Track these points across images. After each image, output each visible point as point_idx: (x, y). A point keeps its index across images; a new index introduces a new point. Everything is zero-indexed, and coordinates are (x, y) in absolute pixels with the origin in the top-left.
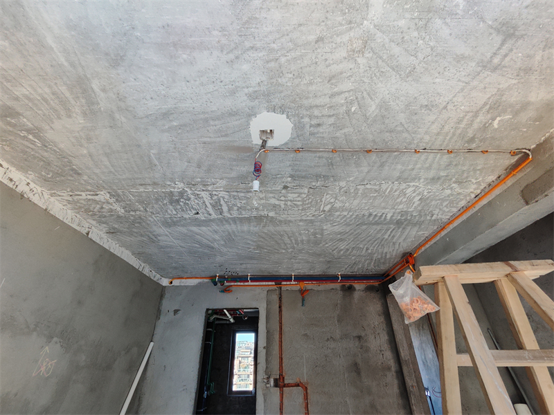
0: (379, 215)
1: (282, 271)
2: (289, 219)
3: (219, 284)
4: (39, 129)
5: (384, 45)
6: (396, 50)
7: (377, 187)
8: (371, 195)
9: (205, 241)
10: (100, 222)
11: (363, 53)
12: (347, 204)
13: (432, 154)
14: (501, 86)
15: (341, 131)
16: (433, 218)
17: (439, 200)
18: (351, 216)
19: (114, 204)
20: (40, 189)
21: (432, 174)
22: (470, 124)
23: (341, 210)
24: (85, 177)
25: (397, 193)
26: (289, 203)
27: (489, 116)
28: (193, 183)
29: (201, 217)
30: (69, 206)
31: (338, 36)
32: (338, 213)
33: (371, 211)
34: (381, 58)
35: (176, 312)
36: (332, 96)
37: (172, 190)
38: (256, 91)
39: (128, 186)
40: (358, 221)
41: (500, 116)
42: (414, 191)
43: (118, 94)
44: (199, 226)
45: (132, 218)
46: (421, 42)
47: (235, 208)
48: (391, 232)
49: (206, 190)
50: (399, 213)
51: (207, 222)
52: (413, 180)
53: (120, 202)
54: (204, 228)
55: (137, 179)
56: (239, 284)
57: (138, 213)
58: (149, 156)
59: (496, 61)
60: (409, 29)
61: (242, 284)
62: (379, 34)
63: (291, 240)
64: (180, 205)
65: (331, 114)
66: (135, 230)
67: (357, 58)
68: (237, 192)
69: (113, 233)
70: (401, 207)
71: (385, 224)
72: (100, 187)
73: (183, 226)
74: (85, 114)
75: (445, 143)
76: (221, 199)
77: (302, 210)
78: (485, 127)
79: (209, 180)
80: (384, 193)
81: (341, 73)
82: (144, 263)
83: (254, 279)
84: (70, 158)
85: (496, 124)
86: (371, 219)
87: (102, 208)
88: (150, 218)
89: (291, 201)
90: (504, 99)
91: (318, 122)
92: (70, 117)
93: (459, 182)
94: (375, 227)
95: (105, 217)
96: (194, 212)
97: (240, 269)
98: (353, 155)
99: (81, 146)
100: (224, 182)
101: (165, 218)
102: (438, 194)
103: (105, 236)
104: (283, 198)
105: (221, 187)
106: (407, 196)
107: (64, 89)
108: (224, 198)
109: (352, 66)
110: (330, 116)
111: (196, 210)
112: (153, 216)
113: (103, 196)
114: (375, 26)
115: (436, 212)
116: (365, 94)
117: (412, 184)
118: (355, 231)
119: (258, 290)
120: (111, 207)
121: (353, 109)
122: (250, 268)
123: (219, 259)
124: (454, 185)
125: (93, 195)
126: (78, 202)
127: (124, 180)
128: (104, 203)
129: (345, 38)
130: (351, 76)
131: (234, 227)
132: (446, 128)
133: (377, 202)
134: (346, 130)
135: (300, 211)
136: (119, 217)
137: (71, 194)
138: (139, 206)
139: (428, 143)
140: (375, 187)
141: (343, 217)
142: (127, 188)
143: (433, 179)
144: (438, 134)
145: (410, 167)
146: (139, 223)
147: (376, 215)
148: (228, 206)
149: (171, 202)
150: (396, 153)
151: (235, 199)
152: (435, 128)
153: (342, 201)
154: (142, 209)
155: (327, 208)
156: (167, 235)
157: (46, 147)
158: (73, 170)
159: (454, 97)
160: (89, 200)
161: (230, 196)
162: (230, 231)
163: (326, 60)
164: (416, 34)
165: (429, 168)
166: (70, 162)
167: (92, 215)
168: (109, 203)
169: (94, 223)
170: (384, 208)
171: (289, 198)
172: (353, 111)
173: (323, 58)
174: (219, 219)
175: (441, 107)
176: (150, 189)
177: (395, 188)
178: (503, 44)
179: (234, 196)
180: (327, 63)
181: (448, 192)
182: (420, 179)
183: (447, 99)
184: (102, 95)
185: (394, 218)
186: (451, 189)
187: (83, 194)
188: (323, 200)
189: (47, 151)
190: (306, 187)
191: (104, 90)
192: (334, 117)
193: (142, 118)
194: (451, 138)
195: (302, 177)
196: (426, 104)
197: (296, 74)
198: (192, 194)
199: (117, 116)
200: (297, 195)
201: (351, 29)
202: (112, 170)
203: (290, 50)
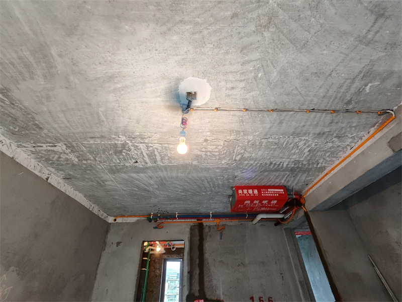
0: (278, 163)
1: (203, 210)
2: (208, 167)
3: (153, 221)
4: (8, 90)
5: (284, 21)
6: (294, 25)
7: (277, 141)
8: (272, 147)
9: (142, 185)
10: (58, 170)
11: (268, 28)
12: (253, 155)
13: (319, 113)
14: (373, 58)
15: (250, 94)
16: (319, 166)
17: (324, 151)
18: (257, 164)
19: (69, 154)
20: (8, 141)
21: (318, 130)
22: (349, 89)
23: (249, 159)
24: (46, 131)
25: (292, 145)
26: (209, 154)
27: (363, 82)
28: (133, 136)
29: (139, 165)
30: (32, 155)
31: (249, 13)
32: (246, 162)
33: (271, 160)
34: (282, 32)
35: (118, 244)
36: (244, 64)
37: (116, 142)
38: (184, 59)
39: (81, 139)
40: (262, 169)
41: (371, 82)
42: (305, 144)
43: (72, 59)
44: (138, 172)
45: (84, 166)
46: (313, 19)
47: (167, 158)
48: (287, 177)
49: (144, 143)
50: (293, 162)
51: (144, 170)
52: (305, 134)
53: (74, 152)
54: (142, 175)
55: (88, 132)
56: (169, 221)
57: (89, 162)
58: (98, 114)
59: (370, 36)
60: (304, 8)
61: (171, 221)
62: (281, 12)
63: (210, 185)
64: (123, 155)
65: (243, 79)
66: (87, 176)
67: (263, 32)
68: (168, 144)
69: (68, 179)
70: (294, 157)
71: (283, 171)
72: (58, 140)
73: (125, 173)
74: (45, 76)
75: (329, 104)
76: (156, 150)
77: (219, 159)
78: (359, 92)
79: (146, 134)
80: (282, 145)
81: (251, 44)
82: (94, 204)
83: (180, 217)
84: (33, 114)
85: (368, 89)
86: (271, 167)
87: (60, 157)
88: (99, 166)
89: (210, 152)
90: (374, 68)
91: (232, 86)
92: (32, 78)
93: (338, 137)
94: (274, 173)
95: (62, 165)
96: (134, 161)
97: (169, 208)
98: (258, 114)
99: (42, 104)
100: (158, 136)
101: (111, 167)
102: (322, 146)
103: (62, 181)
104: (204, 150)
105: (155, 140)
106: (299, 147)
107: (27, 54)
108: (157, 149)
109: (259, 39)
110: (241, 81)
111: (135, 159)
112: (101, 165)
113: (60, 147)
114: (278, 5)
115: (321, 161)
116: (269, 62)
117: (303, 138)
118: (259, 176)
119: (184, 225)
120: (67, 156)
121: (260, 75)
122: (178, 208)
123: (153, 200)
124: (334, 139)
125: (52, 146)
126: (40, 152)
127: (78, 133)
128: (61, 153)
129: (255, 15)
130: (258, 47)
131: (165, 173)
132: (330, 92)
133: (276, 153)
134: (254, 93)
135: (217, 160)
136: (74, 165)
137: (34, 145)
138: (90, 156)
139: (316, 104)
140: (275, 141)
141: (250, 166)
142: (80, 140)
143: (319, 134)
144: (324, 97)
145: (302, 124)
146: (90, 170)
147: (275, 164)
148: (161, 155)
149: (116, 152)
150: (292, 113)
151: (167, 150)
152: (322, 92)
153: (250, 152)
154: (92, 158)
155: (238, 158)
156: (112, 181)
157: (13, 104)
158: (36, 125)
159: (337, 66)
160: (49, 150)
161: (162, 148)
162: (162, 177)
163: (239, 33)
164: (309, 13)
165: (316, 125)
166: (33, 118)
167: (51, 164)
168: (65, 154)
169: (53, 170)
170: (282, 158)
171: (209, 150)
172: (259, 76)
173: (237, 31)
174: (153, 167)
175: (327, 74)
176: (98, 141)
177: (290, 141)
178: (375, 23)
179: (166, 147)
180: (240, 35)
181: (330, 145)
182: (309, 134)
183: (331, 68)
184: (59, 60)
185: (289, 166)
186: (333, 142)
187: (44, 145)
188: (235, 151)
189: (14, 109)
190: (222, 140)
191: (61, 56)
192: (245, 82)
193: (92, 81)
194: (334, 100)
195: (219, 132)
196: (316, 71)
197: (216, 45)
198: (133, 146)
199: (72, 78)
200: (215, 147)
201: (259, 7)
202: (68, 125)
203: (211, 24)
